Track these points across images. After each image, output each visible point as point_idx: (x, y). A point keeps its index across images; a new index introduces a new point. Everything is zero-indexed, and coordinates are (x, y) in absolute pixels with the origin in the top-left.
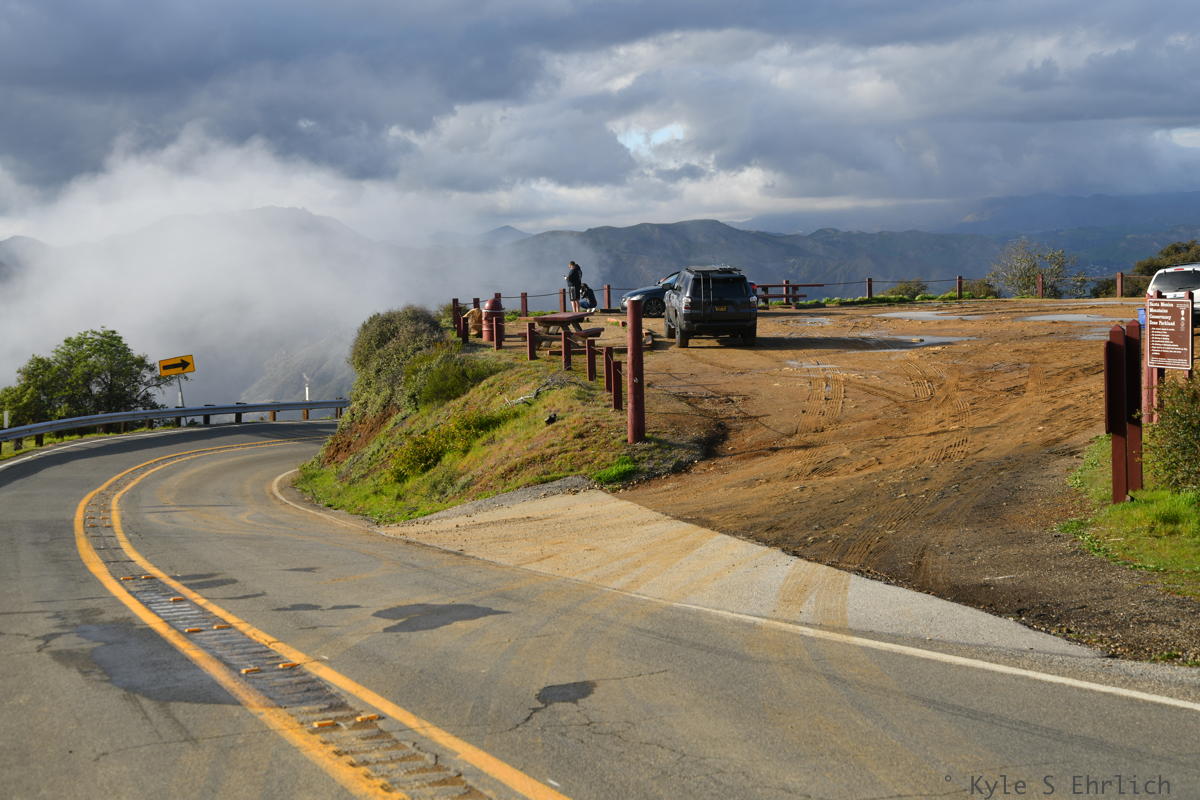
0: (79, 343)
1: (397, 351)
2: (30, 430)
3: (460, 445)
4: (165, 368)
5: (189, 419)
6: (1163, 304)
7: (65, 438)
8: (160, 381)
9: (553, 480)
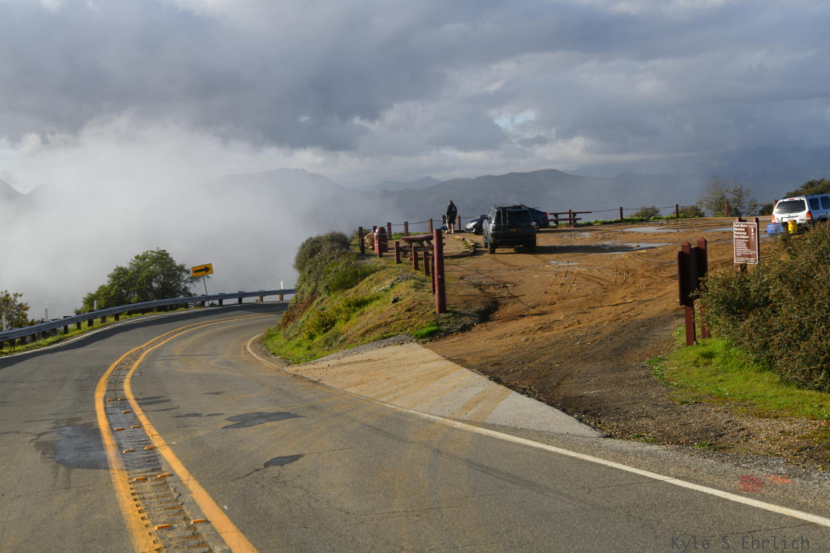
0: (144, 257)
1: (321, 260)
2: (110, 311)
3: (344, 316)
4: (196, 271)
5: (210, 302)
6: (742, 226)
7: (133, 315)
8: (193, 279)
9: (389, 337)
